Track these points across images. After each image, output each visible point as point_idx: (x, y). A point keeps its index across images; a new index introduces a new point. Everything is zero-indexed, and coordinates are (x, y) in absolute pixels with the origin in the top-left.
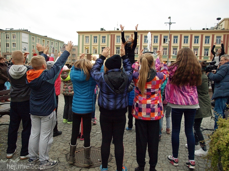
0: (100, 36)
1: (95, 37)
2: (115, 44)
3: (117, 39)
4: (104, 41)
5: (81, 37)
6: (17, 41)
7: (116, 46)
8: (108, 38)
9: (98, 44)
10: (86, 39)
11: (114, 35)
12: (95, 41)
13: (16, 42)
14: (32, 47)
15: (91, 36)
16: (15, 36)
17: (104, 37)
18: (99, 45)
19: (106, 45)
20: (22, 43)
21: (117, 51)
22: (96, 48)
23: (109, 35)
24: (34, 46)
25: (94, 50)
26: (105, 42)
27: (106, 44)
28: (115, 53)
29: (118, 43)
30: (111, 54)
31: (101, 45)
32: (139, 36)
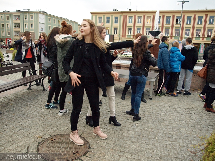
0: (112, 16)
1: (108, 18)
2: (128, 25)
3: (129, 20)
4: (116, 22)
5: (94, 17)
6: (35, 22)
7: (128, 26)
8: (121, 19)
9: (110, 25)
10: (99, 20)
11: (126, 16)
12: (108, 22)
13: (33, 23)
14: (48, 28)
15: (104, 16)
16: (33, 16)
17: (116, 18)
18: (112, 26)
19: (118, 26)
20: (40, 24)
21: (129, 31)
22: (108, 28)
23: (121, 15)
24: (50, 26)
26: (117, 23)
27: (118, 25)
28: (127, 34)
29: (130, 23)
30: (123, 34)
31: (113, 25)
32: (151, 16)
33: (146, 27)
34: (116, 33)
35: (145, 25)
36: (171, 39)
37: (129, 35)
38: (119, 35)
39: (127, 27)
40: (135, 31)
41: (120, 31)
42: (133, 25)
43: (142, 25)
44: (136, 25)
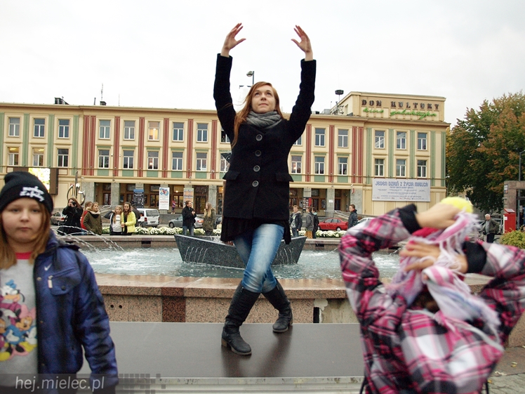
0: (52, 117)
1: (40, 121)
2: (97, 142)
3: (102, 129)
4: (64, 132)
7: (98, 146)
8: (77, 125)
9: (46, 141)
10: (12, 126)
11: (94, 118)
12: (39, 132)
15: (27, 116)
17: (64, 122)
18: (51, 144)
19: (70, 145)
21: (101, 159)
22: (41, 150)
23: (79, 116)
25: (36, 157)
26: (67, 135)
27: (71, 141)
28: (96, 165)
29: (105, 138)
30: (85, 166)
31: (55, 142)
32: (159, 122)
33: (148, 148)
34: (66, 164)
35: (146, 144)
36: (213, 178)
37: (104, 168)
38: (74, 169)
39: (96, 147)
40: (120, 158)
41: (76, 158)
42: (112, 142)
43: (136, 143)
44: (122, 143)
